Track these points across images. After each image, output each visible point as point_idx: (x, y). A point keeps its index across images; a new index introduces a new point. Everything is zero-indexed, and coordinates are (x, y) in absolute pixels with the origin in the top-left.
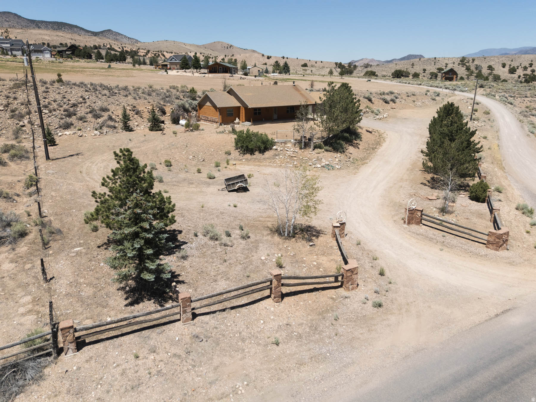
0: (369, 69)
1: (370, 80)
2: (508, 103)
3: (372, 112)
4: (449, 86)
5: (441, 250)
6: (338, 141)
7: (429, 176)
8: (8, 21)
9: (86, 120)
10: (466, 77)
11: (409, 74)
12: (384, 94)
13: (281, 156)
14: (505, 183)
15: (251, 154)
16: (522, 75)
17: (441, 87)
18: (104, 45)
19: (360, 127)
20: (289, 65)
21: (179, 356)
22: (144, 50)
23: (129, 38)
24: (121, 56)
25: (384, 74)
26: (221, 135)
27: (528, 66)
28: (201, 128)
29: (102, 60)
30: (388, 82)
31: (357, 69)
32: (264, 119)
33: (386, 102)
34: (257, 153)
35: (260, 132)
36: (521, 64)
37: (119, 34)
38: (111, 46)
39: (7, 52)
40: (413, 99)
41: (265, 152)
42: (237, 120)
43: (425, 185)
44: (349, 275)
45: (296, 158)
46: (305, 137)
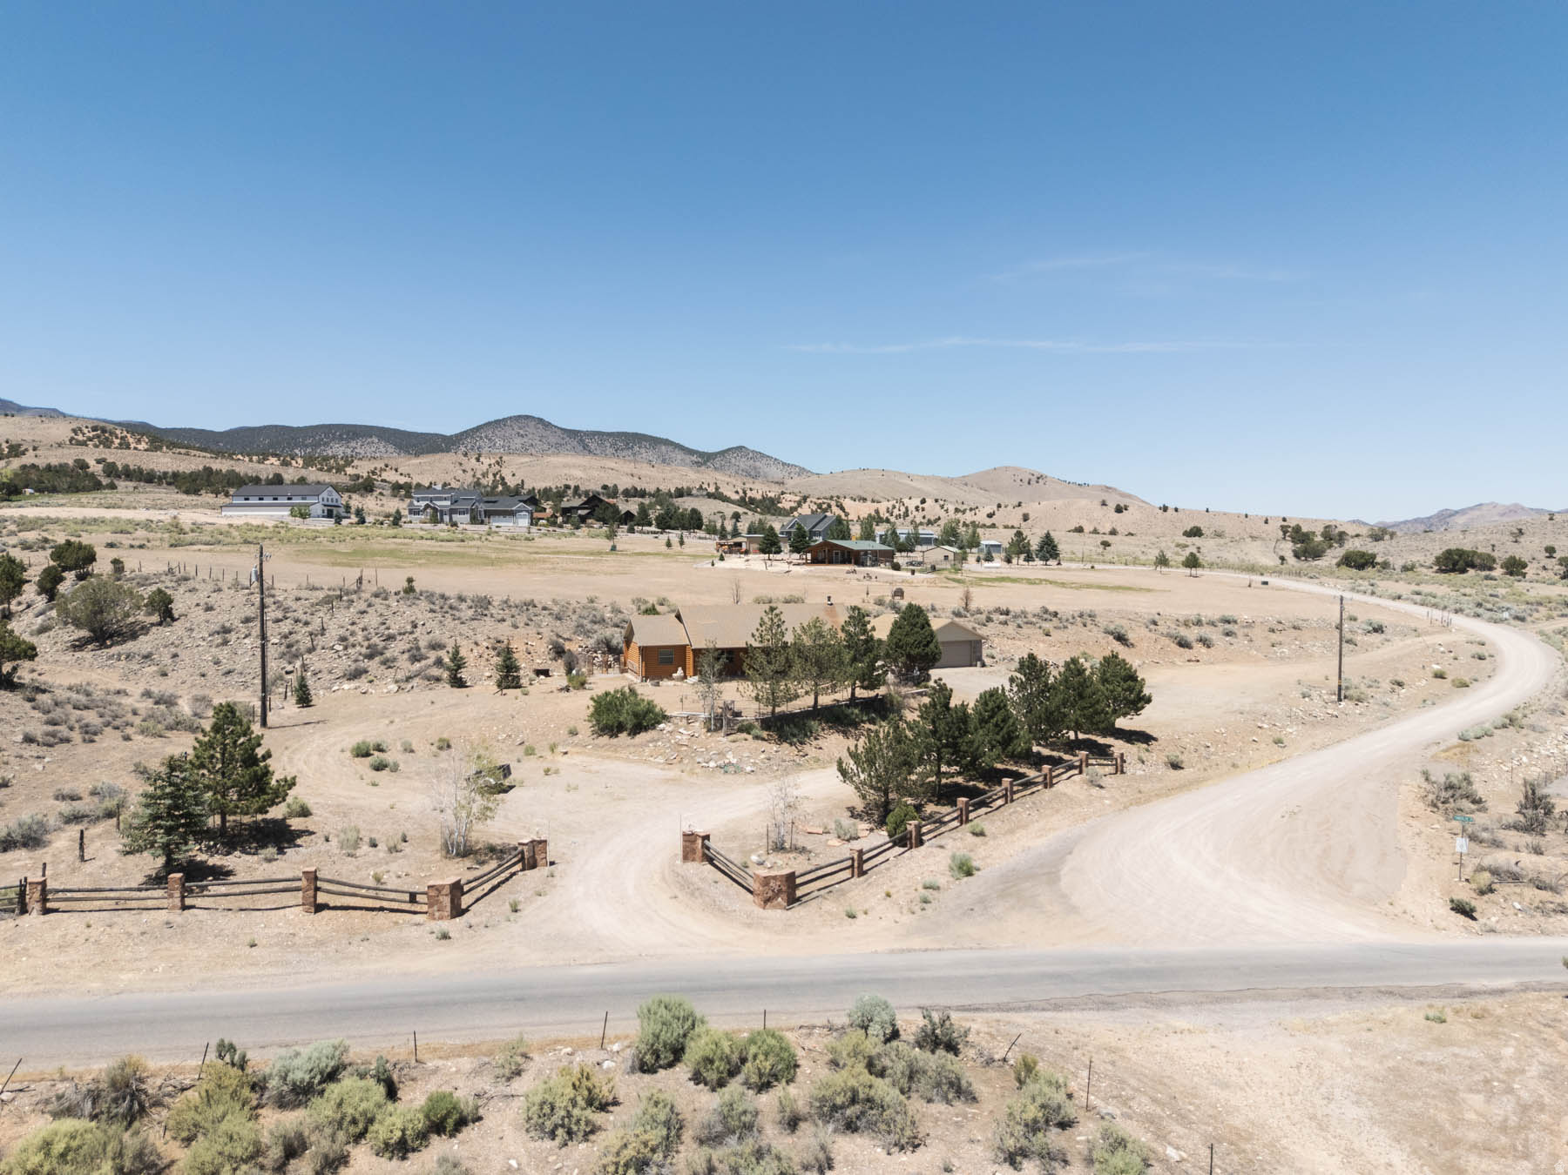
1: (1266, 583)
8: (522, 436)
11: (1495, 561)
18: (701, 488)
20: (1056, 541)
22: (795, 495)
23: (784, 464)
24: (692, 518)
25: (1410, 560)
29: (646, 528)
33: (1183, 644)
37: (763, 456)
38: (717, 488)
39: (442, 516)
42: (679, 673)
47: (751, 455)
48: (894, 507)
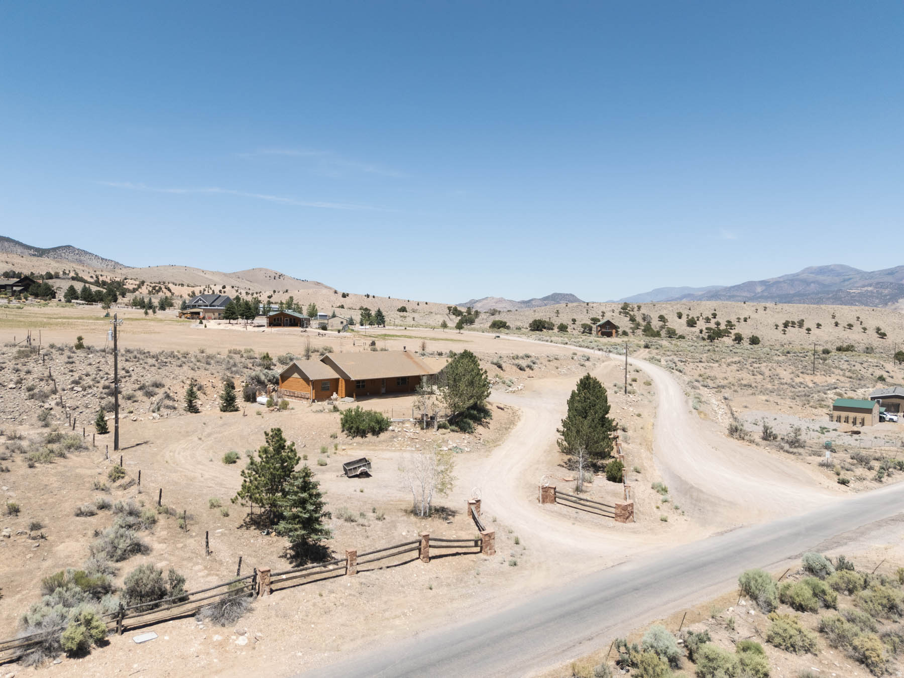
0: (497, 318)
1: (499, 337)
2: (677, 370)
3: (504, 383)
4: (603, 347)
5: (574, 524)
6: (465, 420)
7: (566, 458)
9: (135, 399)
10: (631, 331)
11: (554, 325)
12: (517, 357)
13: (400, 439)
14: (647, 464)
15: (362, 437)
16: (704, 329)
17: (593, 348)
18: (64, 273)
19: (489, 403)
20: (383, 314)
21: (354, 596)
22: (135, 280)
23: (102, 259)
25: (519, 325)
26: (320, 415)
27: (710, 317)
28: (290, 406)
30: (524, 339)
31: (480, 317)
32: (368, 394)
33: (521, 369)
34: (369, 435)
35: (374, 411)
36: (701, 314)
37: (86, 253)
38: (77, 274)
40: (556, 365)
41: (380, 433)
42: (335, 395)
43: (563, 467)
44: (487, 539)
45: (417, 441)
46: (427, 415)
47: (77, 252)
48: (205, 290)
